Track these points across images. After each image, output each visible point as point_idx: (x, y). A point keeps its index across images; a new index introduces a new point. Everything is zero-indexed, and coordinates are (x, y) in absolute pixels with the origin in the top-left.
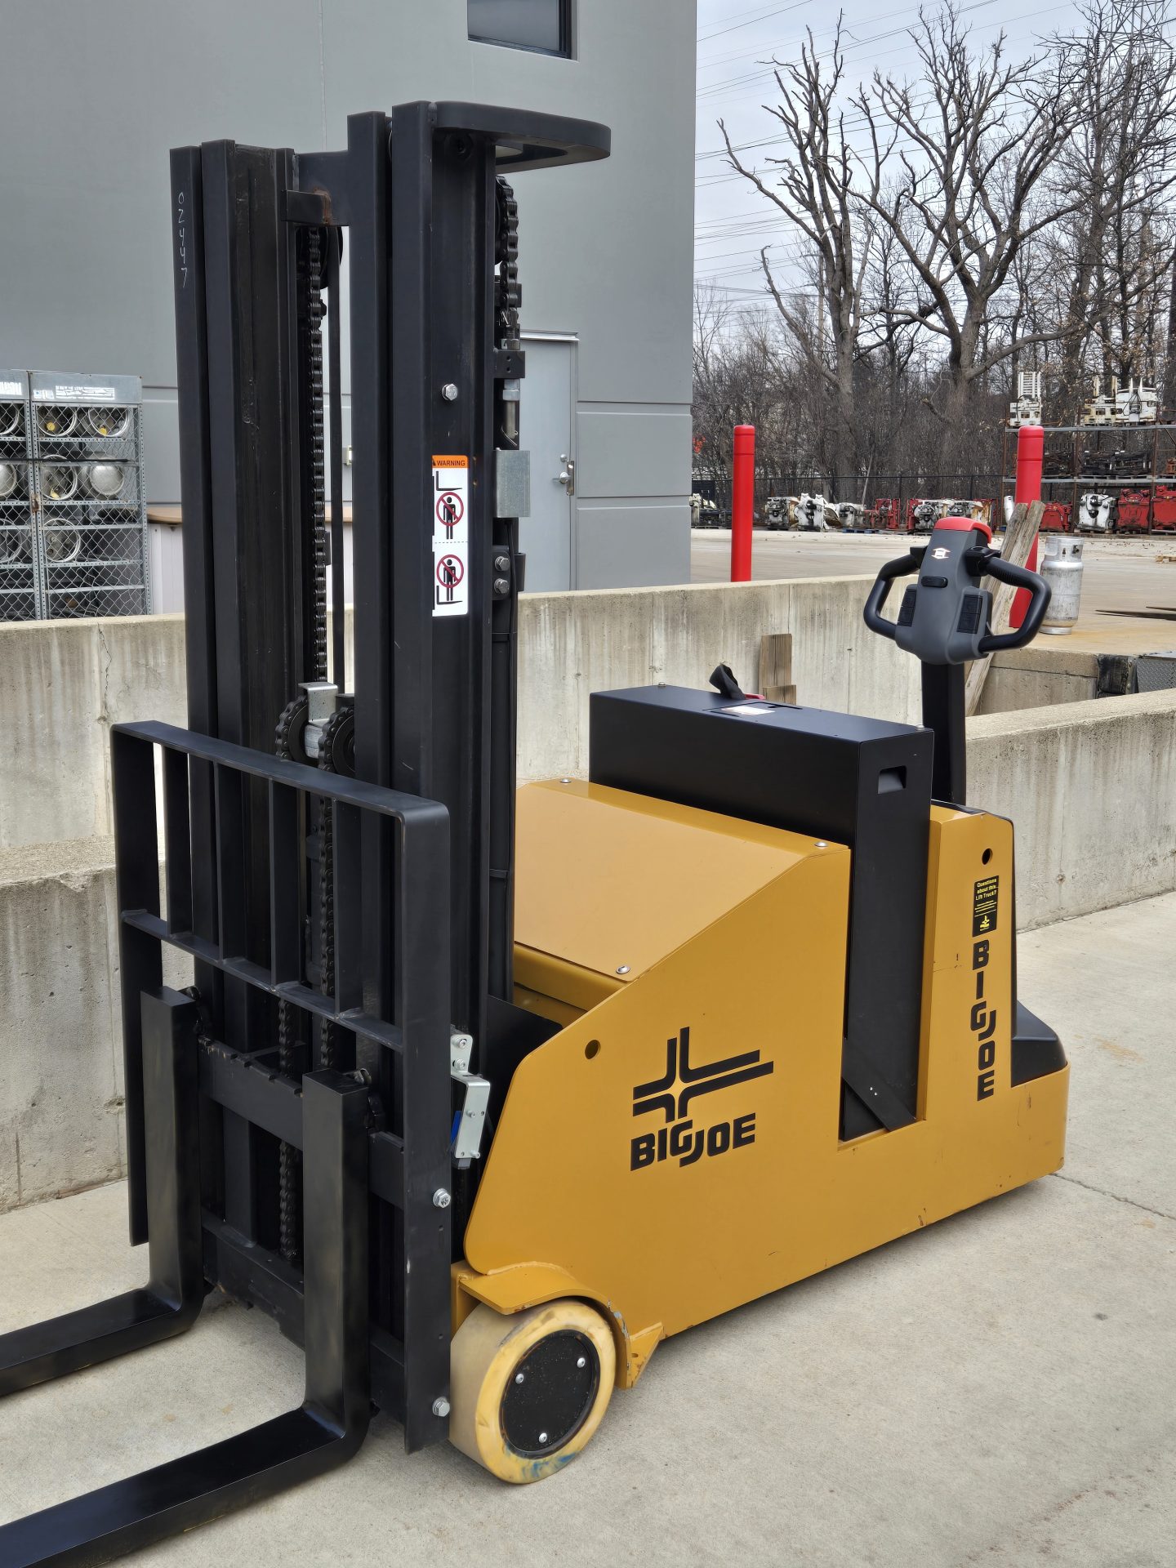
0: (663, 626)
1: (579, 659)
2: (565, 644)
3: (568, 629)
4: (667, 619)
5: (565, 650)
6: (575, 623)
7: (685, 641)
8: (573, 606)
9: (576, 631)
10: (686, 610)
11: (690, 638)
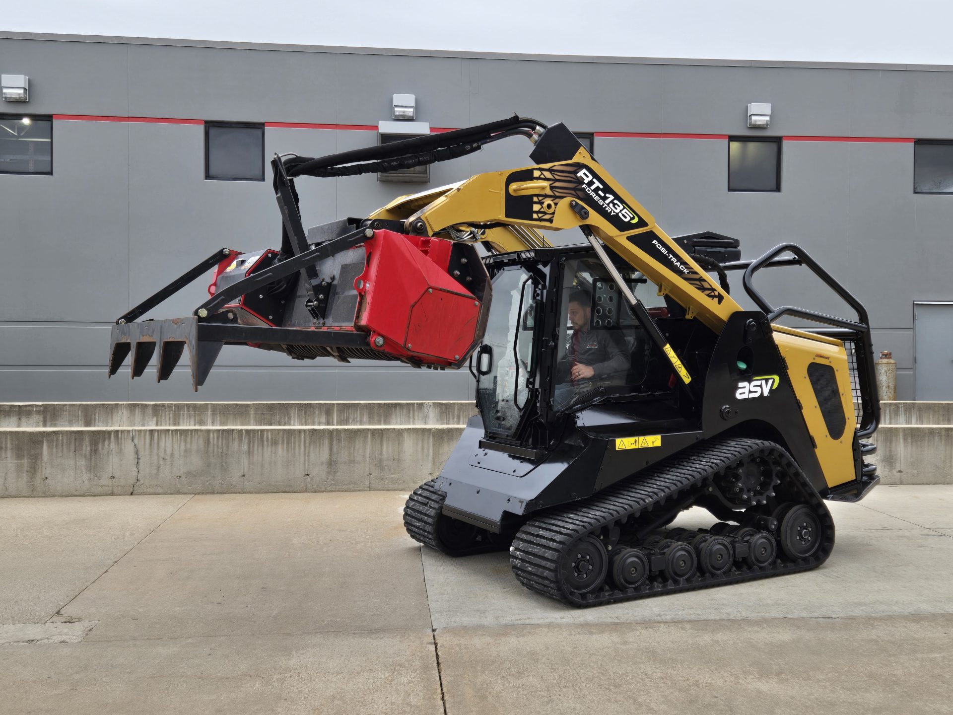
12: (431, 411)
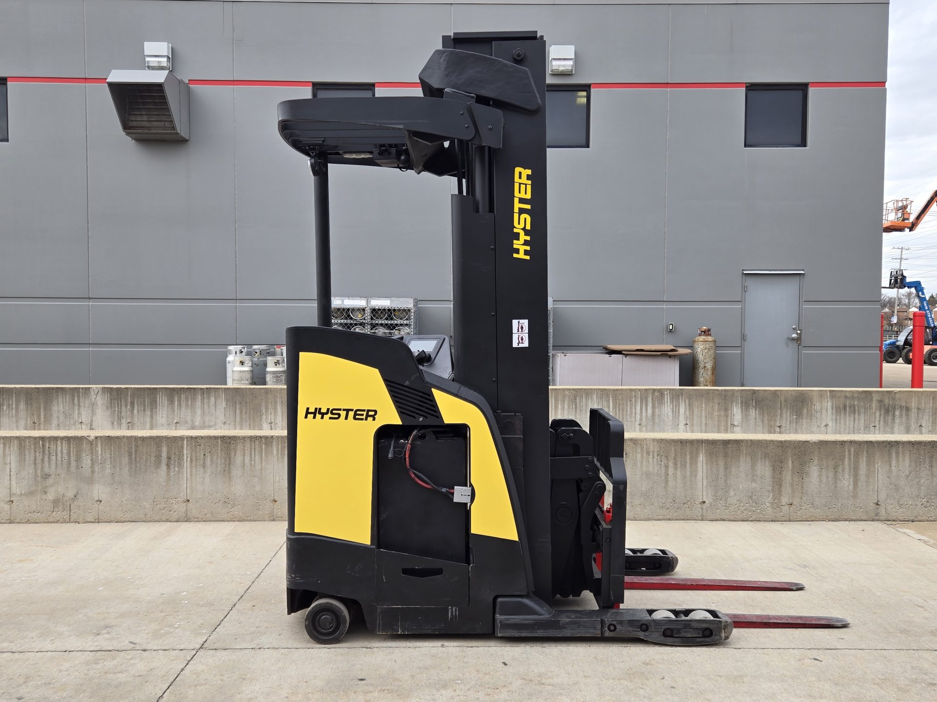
0: (740, 405)
1: (687, 417)
2: (679, 410)
3: (680, 403)
4: (742, 403)
5: (679, 412)
6: (685, 401)
7: (754, 414)
8: (683, 394)
9: (685, 404)
10: (754, 399)
11: (757, 412)
12: (98, 398)
